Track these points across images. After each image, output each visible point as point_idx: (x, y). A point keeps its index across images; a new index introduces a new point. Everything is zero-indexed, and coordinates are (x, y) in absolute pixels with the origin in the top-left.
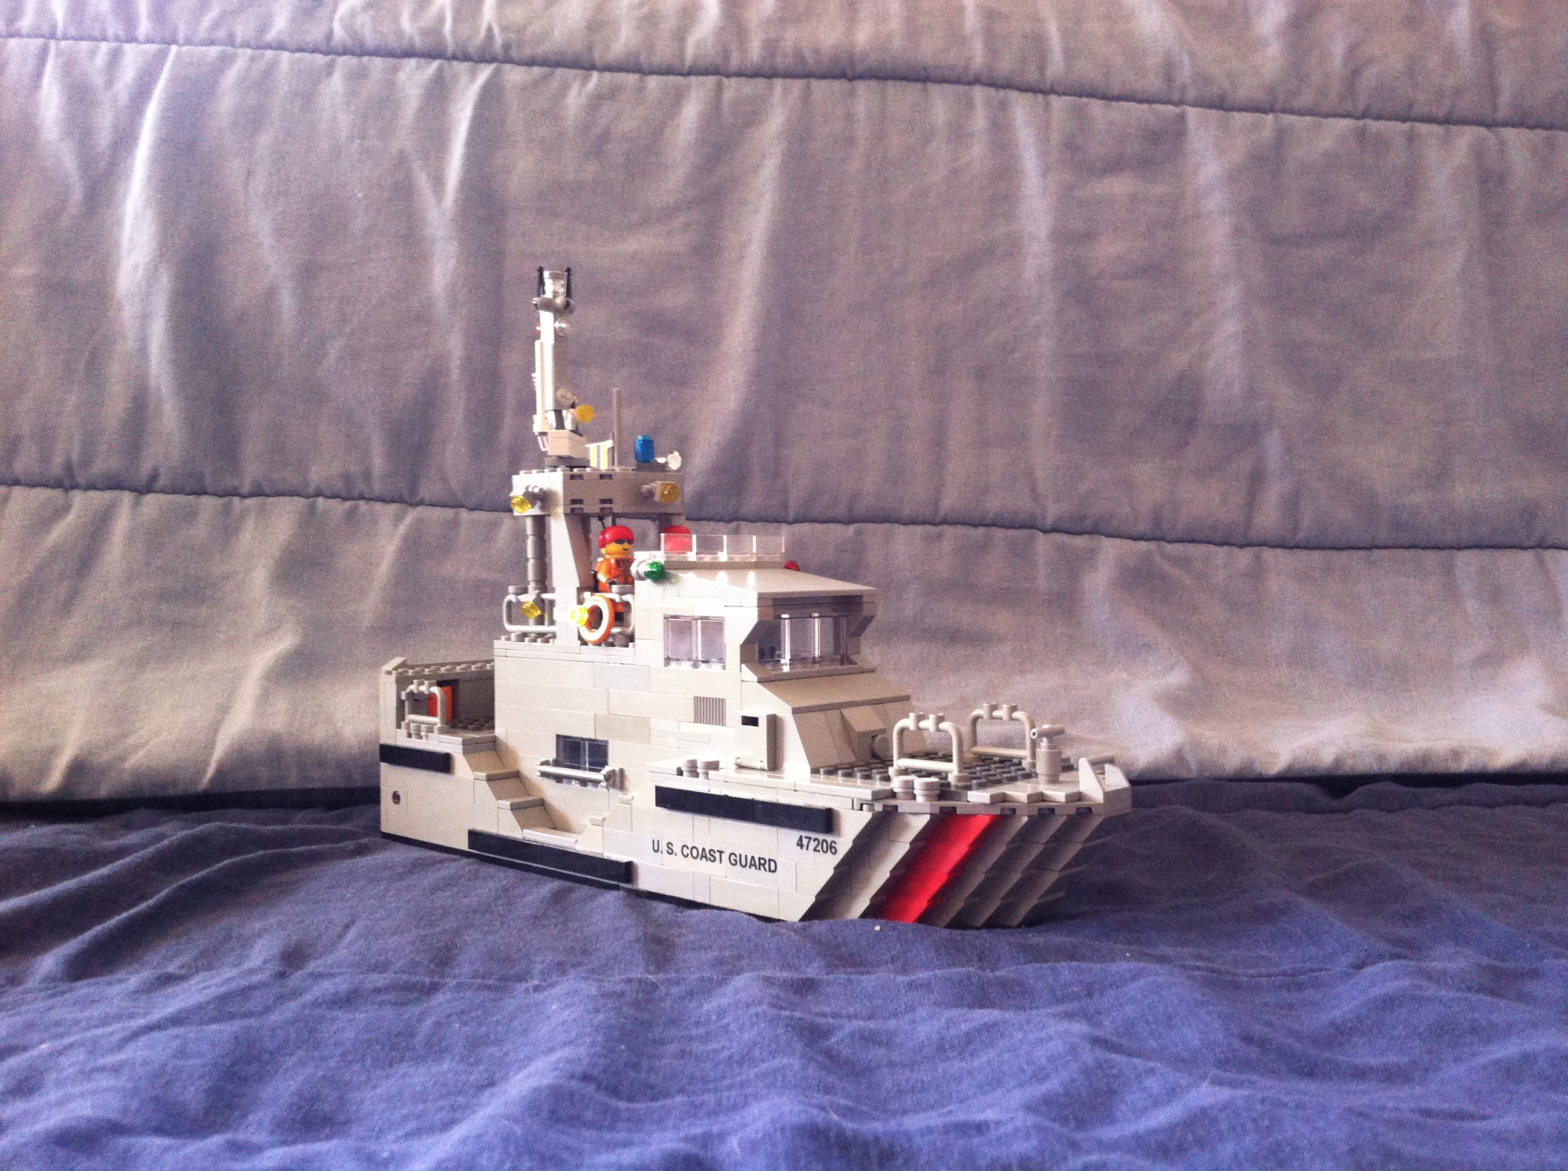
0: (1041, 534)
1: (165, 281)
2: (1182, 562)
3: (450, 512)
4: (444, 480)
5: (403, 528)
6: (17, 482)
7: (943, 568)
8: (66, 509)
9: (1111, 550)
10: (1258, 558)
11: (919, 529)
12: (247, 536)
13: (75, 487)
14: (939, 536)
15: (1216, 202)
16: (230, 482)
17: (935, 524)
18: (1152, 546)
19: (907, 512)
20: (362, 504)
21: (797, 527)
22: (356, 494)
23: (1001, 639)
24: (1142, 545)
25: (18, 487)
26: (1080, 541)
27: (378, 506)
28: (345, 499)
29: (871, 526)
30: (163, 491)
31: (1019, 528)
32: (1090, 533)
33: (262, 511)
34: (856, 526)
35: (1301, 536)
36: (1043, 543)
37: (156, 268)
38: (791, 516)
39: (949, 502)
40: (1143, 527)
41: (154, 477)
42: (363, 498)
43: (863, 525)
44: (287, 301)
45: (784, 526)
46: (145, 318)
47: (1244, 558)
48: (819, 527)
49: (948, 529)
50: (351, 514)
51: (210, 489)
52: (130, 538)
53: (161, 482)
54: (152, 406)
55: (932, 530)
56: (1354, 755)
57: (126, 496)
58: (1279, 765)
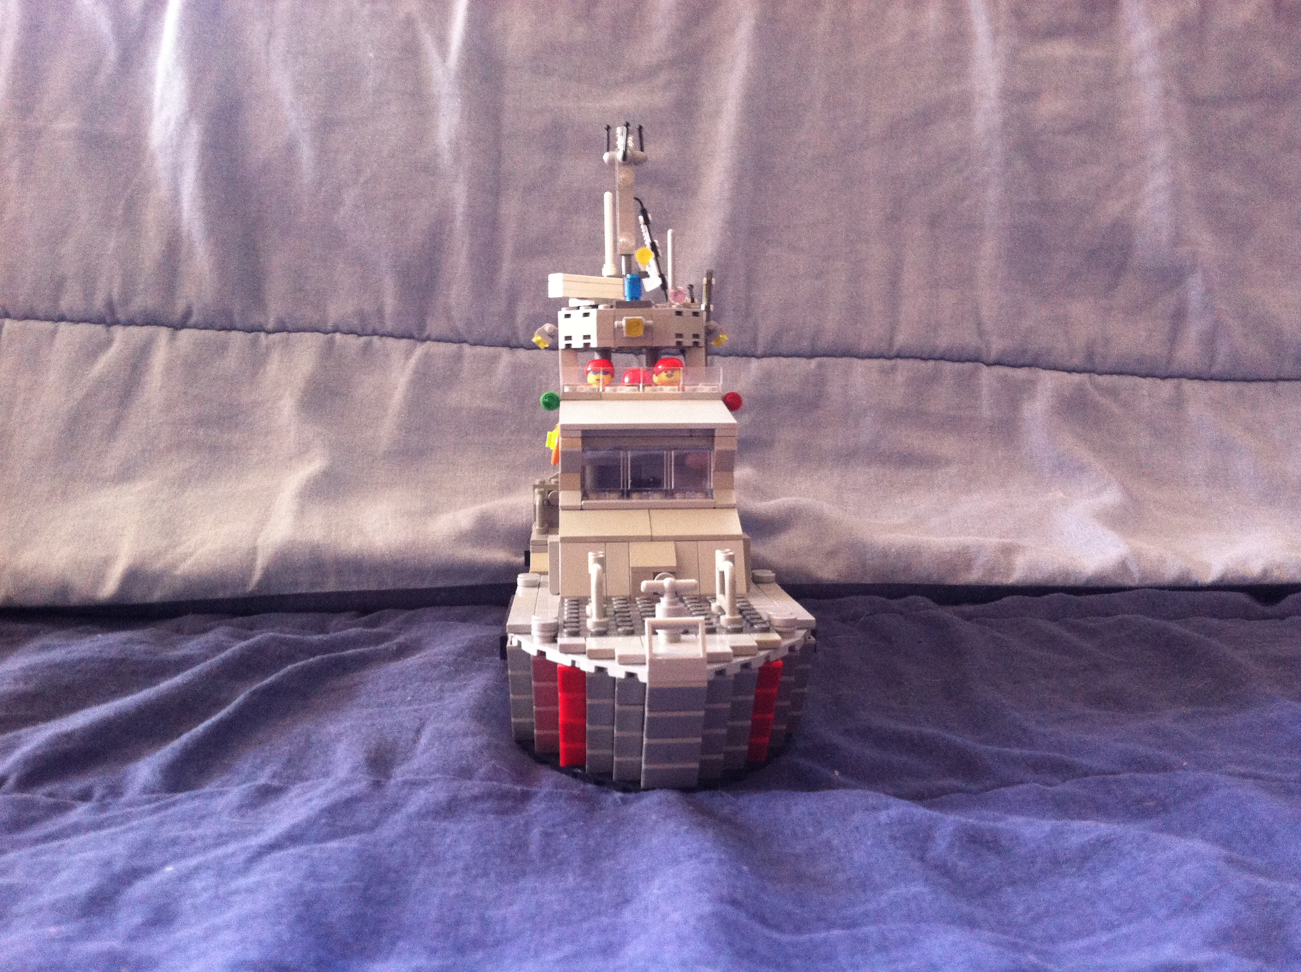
0: (985, 367)
1: (195, 134)
2: (1112, 392)
3: (455, 347)
4: (449, 318)
5: (413, 361)
7: (896, 397)
8: (109, 342)
9: (1048, 381)
10: (1178, 388)
11: (875, 363)
12: (273, 367)
13: (116, 322)
14: (893, 369)
15: (1147, 65)
18: (1084, 377)
22: (369, 329)
23: (948, 462)
24: (1076, 378)
25: (63, 323)
26: (1021, 374)
27: (390, 341)
28: (360, 335)
29: (832, 360)
30: (195, 327)
31: (964, 361)
32: (1030, 366)
34: (818, 359)
35: (1216, 370)
36: (987, 376)
37: (187, 121)
38: (760, 350)
39: (902, 339)
42: (376, 334)
43: (825, 359)
44: (306, 153)
45: (753, 359)
46: (176, 169)
47: (1166, 388)
48: (784, 361)
49: (901, 363)
50: (367, 347)
51: (239, 325)
52: (169, 370)
54: (184, 250)
55: (887, 363)
56: (1280, 565)
57: (164, 331)
58: (1213, 575)
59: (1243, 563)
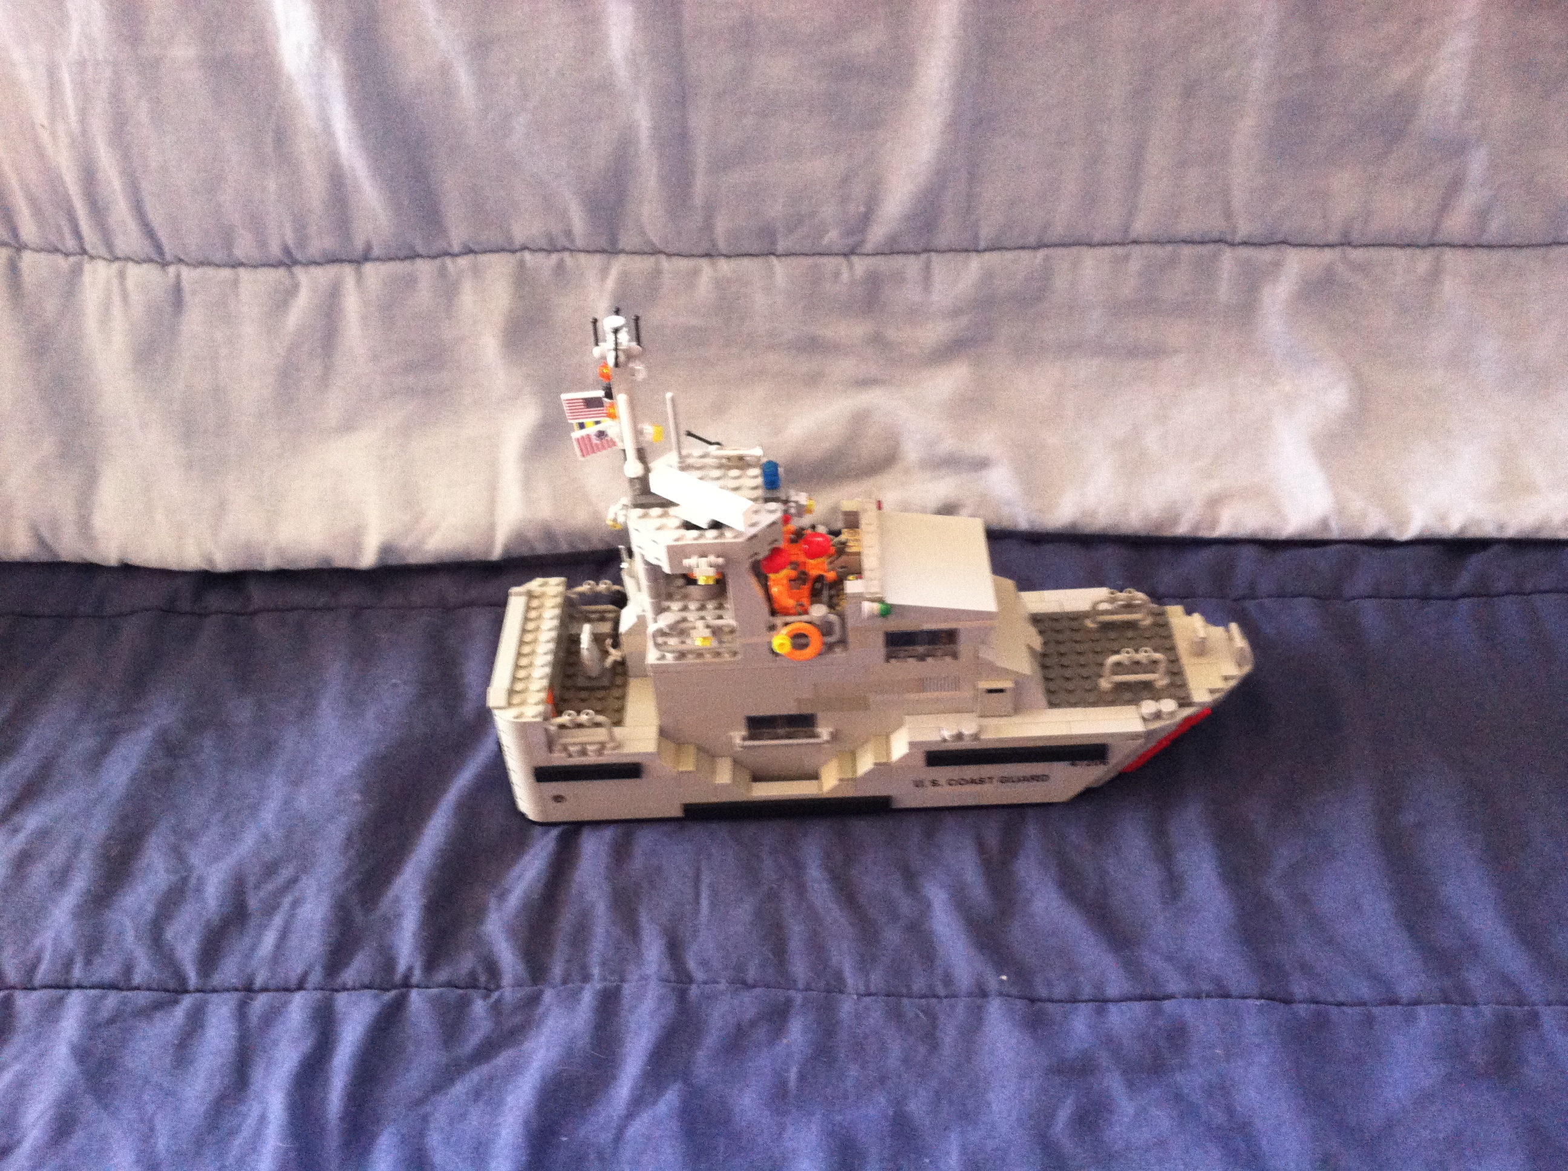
0: (1229, 248)
2: (1362, 268)
3: (652, 259)
4: (642, 233)
5: (610, 283)
6: (242, 264)
7: (1128, 289)
8: (295, 287)
10: (1438, 260)
11: (1107, 251)
12: (467, 298)
13: (296, 262)
14: (1127, 257)
16: (439, 245)
17: (1122, 244)
18: (1337, 252)
19: (1097, 237)
20: (566, 255)
21: (989, 257)
22: (559, 247)
23: (1176, 351)
24: (1328, 255)
25: (242, 269)
26: (1267, 255)
27: (582, 258)
28: (550, 253)
29: (1061, 251)
30: (378, 259)
31: (1206, 244)
32: (1278, 244)
33: (476, 272)
34: (1045, 251)
35: (1486, 237)
36: (1228, 259)
37: (322, 49)
38: (982, 245)
39: (1140, 226)
40: (1331, 238)
41: (369, 247)
42: (567, 251)
43: (1052, 250)
44: (464, 78)
45: (974, 255)
46: (322, 100)
47: (1424, 261)
48: (1009, 255)
49: (1136, 250)
50: (560, 265)
51: (422, 253)
52: (365, 320)
53: (376, 252)
54: (350, 184)
55: (1120, 251)
56: (1478, 522)
57: (348, 271)
58: (1410, 532)
59: (1443, 518)
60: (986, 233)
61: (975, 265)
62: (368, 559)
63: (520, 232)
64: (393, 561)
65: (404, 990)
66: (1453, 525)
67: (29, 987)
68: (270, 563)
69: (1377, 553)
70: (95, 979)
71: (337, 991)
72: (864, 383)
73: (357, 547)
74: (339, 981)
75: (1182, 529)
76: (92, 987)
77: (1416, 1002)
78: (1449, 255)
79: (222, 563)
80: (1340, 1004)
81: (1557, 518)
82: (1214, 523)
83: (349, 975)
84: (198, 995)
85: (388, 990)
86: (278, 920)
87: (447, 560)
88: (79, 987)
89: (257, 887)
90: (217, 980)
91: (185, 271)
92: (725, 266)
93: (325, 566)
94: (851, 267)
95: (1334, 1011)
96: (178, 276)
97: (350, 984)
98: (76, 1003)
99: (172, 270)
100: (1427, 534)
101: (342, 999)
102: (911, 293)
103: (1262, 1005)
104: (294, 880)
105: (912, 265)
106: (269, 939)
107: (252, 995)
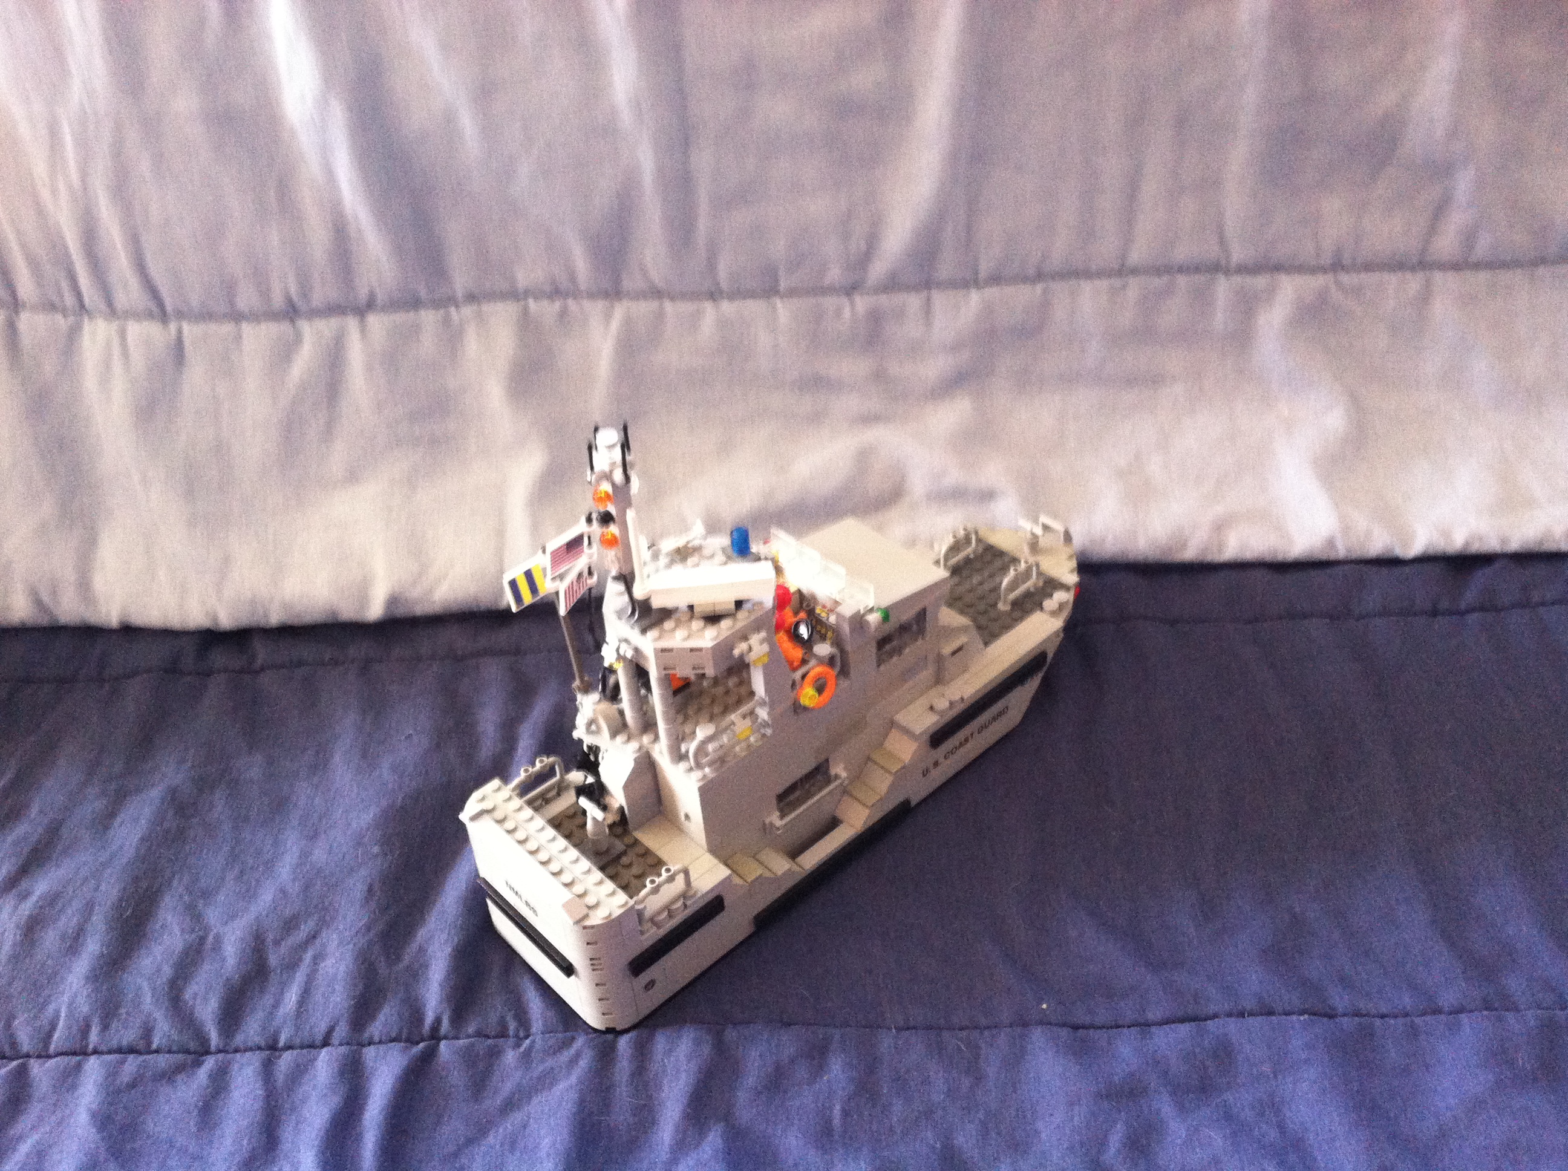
0: (1224, 276)
2: (1357, 291)
3: (654, 303)
4: (646, 276)
5: (615, 324)
6: (244, 317)
7: (1126, 320)
9: (1290, 286)
10: (1427, 282)
11: (1103, 284)
13: (300, 316)
14: (1124, 287)
16: (443, 294)
17: (1121, 276)
18: (1330, 277)
19: (1094, 266)
20: (570, 301)
21: (989, 291)
22: (564, 293)
23: (1174, 379)
24: (1319, 281)
25: (245, 322)
26: (1260, 281)
27: (587, 304)
28: (554, 299)
29: (1058, 283)
30: (381, 309)
31: (1203, 272)
32: (1271, 271)
34: (1044, 284)
35: (1473, 258)
36: (1223, 288)
37: (325, 98)
38: (982, 279)
39: (1135, 257)
40: (1324, 263)
41: (372, 297)
42: (571, 296)
43: (1050, 283)
44: (468, 126)
45: (974, 290)
48: (1009, 290)
49: (1132, 280)
50: (563, 311)
51: (426, 302)
53: (379, 301)
54: (353, 233)
55: (1117, 281)
56: (1481, 539)
57: (352, 323)
58: (1415, 549)
59: (1446, 534)
60: (985, 267)
61: (975, 299)
62: (375, 611)
63: (523, 278)
64: (401, 611)
65: (433, 1042)
66: (1457, 541)
67: (44, 1055)
68: (275, 619)
69: (1384, 571)
70: (114, 1043)
71: (364, 1046)
72: (869, 419)
73: (363, 599)
74: (366, 1035)
75: (1189, 554)
76: (110, 1052)
77: (1460, 1010)
78: (1438, 277)
79: (226, 621)
80: (1383, 1016)
81: (1558, 531)
82: (1221, 547)
83: (376, 1028)
84: (220, 1056)
85: (418, 1043)
86: (300, 977)
87: (455, 608)
88: (95, 1052)
89: (277, 943)
90: (239, 1039)
91: (186, 327)
92: (727, 307)
93: (330, 620)
94: (853, 305)
95: (1378, 1022)
96: (180, 332)
97: (376, 1039)
98: (94, 1069)
99: (173, 327)
100: (1431, 551)
101: (369, 1053)
102: (912, 329)
103: (1305, 1020)
104: (314, 937)
105: (913, 301)
106: (292, 997)
107: (277, 1054)
